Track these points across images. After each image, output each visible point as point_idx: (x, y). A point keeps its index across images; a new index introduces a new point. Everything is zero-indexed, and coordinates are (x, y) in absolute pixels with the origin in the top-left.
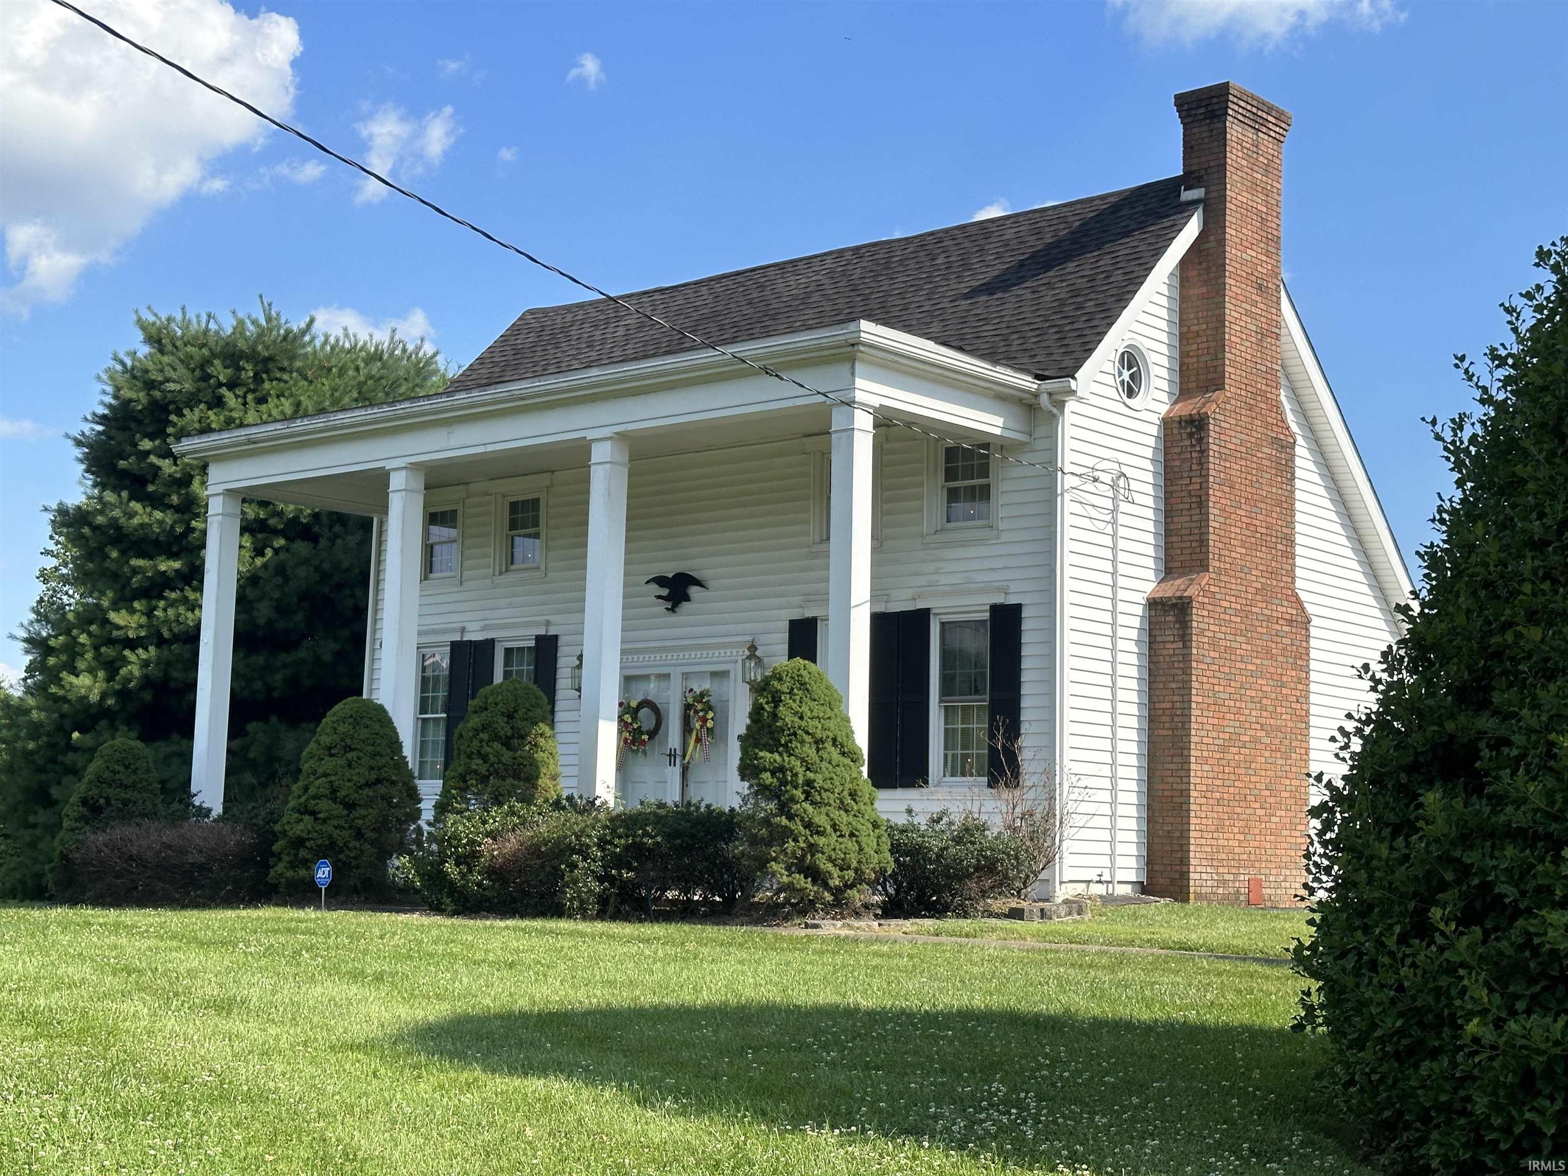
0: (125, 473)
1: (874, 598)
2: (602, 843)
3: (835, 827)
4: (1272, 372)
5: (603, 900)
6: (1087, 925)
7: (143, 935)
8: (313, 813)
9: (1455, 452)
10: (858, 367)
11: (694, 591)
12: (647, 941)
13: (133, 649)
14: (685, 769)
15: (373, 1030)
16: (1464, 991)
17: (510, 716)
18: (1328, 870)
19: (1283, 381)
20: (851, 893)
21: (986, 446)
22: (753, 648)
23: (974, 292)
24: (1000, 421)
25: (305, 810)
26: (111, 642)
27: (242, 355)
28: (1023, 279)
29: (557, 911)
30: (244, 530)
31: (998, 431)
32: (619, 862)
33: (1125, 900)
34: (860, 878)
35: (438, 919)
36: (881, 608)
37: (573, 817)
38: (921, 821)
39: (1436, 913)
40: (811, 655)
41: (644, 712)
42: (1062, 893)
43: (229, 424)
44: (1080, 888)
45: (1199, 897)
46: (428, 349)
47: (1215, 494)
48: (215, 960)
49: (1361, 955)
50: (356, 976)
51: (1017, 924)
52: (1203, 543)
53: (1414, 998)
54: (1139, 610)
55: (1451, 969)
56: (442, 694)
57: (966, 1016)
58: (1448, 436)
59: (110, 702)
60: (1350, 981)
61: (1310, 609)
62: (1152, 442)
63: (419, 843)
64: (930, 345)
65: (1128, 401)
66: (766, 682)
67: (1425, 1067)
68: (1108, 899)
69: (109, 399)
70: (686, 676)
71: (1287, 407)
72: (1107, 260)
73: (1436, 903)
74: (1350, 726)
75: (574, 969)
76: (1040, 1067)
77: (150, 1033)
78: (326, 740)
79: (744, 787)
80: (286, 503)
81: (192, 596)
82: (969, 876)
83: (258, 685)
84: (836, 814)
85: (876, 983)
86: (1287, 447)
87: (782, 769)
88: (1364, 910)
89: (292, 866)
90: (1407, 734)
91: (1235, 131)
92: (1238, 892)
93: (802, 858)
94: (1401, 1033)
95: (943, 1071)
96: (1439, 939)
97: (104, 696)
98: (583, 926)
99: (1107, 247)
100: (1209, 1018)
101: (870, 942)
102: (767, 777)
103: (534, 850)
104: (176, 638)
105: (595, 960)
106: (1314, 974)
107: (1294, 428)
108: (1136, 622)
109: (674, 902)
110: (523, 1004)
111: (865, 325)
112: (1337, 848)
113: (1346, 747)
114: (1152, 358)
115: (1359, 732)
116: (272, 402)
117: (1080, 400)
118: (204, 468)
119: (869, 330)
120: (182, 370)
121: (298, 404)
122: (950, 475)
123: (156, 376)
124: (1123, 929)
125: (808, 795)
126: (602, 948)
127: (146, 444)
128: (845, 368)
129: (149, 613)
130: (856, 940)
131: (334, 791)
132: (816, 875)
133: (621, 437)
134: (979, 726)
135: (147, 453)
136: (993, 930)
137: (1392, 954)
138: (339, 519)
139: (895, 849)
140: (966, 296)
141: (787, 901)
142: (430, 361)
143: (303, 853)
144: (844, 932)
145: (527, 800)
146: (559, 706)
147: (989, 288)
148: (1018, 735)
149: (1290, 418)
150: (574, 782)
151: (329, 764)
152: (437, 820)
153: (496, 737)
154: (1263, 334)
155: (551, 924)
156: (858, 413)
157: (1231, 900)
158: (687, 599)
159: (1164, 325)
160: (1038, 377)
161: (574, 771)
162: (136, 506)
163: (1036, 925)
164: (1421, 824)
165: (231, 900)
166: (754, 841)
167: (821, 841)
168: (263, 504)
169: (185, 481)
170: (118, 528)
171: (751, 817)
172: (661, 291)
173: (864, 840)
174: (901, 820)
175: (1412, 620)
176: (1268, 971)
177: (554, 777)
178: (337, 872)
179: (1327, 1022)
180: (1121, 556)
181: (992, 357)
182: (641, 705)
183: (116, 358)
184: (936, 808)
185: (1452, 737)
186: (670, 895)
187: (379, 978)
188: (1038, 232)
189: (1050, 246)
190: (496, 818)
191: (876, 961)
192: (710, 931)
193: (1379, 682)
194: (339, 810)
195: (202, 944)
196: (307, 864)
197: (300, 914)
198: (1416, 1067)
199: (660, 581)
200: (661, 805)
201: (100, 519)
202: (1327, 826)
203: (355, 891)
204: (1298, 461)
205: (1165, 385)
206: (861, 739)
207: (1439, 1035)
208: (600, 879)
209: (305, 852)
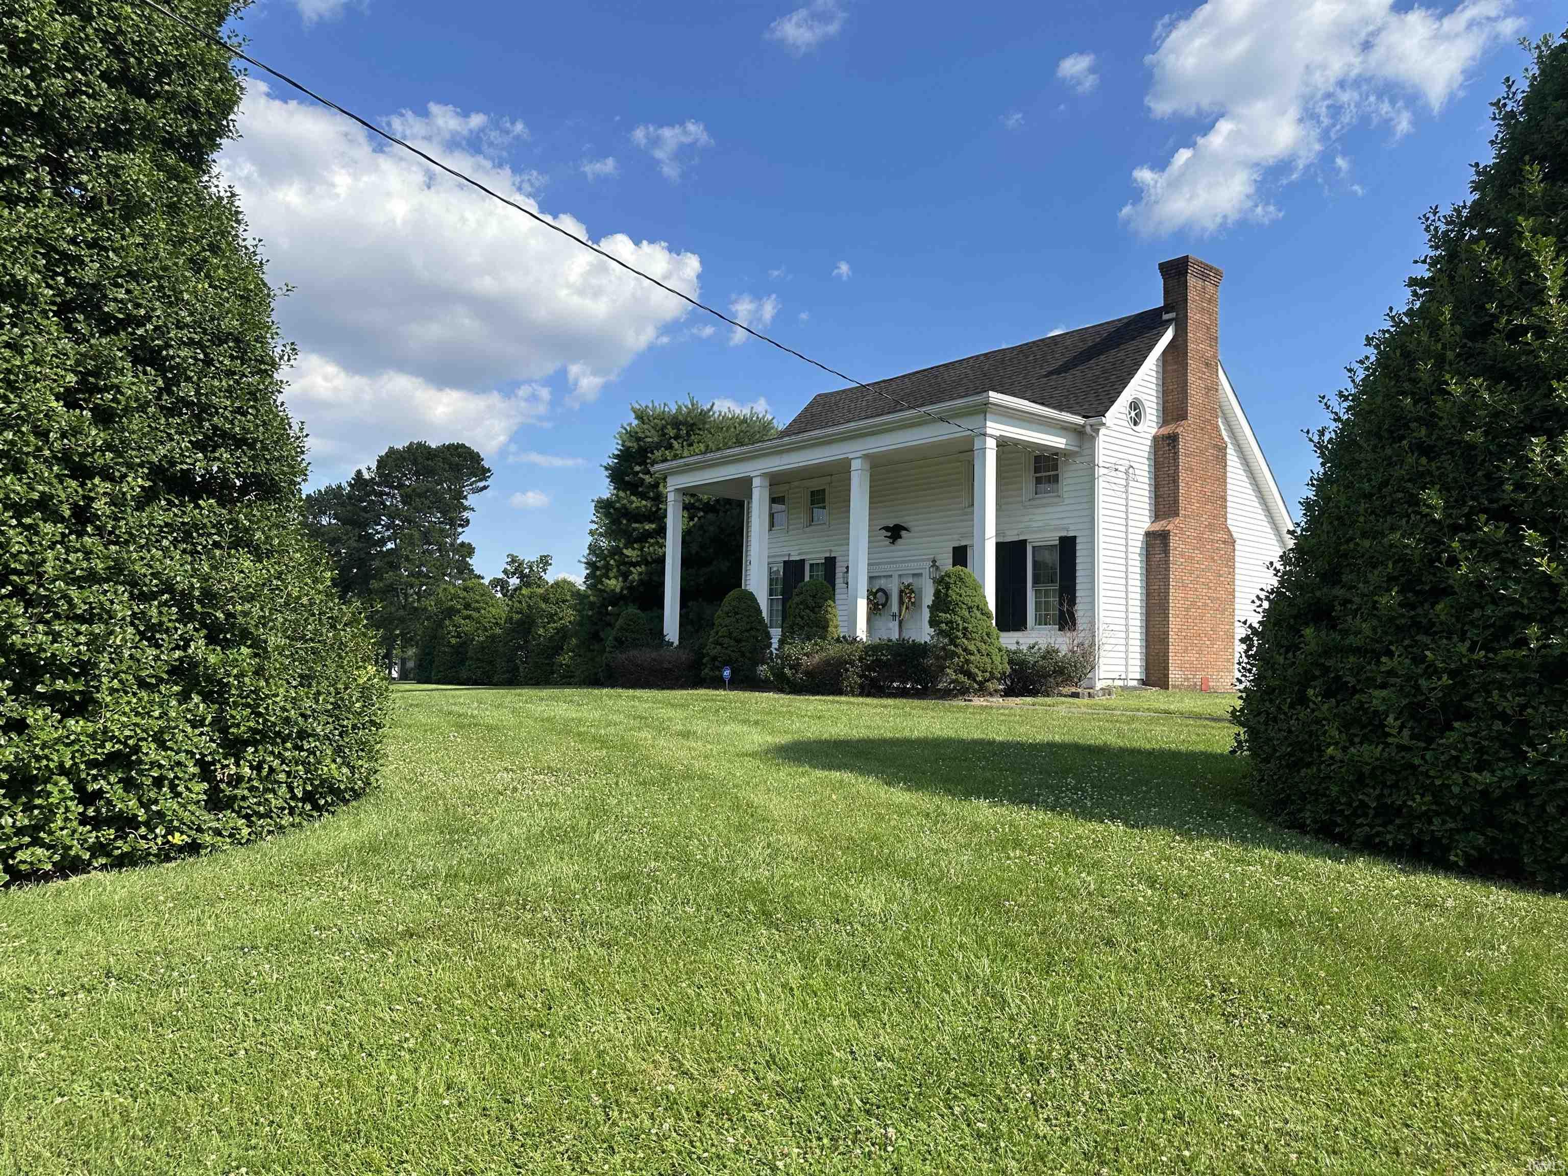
0: (628, 483)
1: (997, 535)
2: (861, 659)
3: (979, 651)
4: (1214, 409)
5: (862, 687)
6: (1114, 700)
7: (646, 701)
8: (721, 644)
9: (1320, 446)
10: (988, 416)
12: (885, 707)
13: (635, 567)
14: (900, 623)
15: (756, 748)
16: (1325, 733)
17: (814, 597)
18: (1250, 671)
19: (1220, 414)
20: (988, 684)
21: (1057, 454)
22: (934, 561)
23: (1051, 373)
24: (1064, 441)
25: (717, 643)
26: (625, 563)
27: (681, 423)
28: (1076, 366)
29: (840, 692)
30: (684, 508)
31: (1063, 446)
32: (869, 668)
33: (1134, 688)
34: (992, 677)
35: (782, 695)
36: (1001, 540)
37: (847, 646)
38: (1024, 648)
39: (1310, 692)
40: (965, 565)
41: (880, 594)
42: (1099, 685)
43: (675, 457)
44: (1110, 682)
45: (1174, 686)
46: (769, 417)
47: (1182, 475)
48: (679, 714)
49: (1268, 714)
50: (745, 722)
51: (1076, 700)
52: (1176, 501)
53: (1297, 736)
54: (1141, 538)
55: (1318, 722)
56: (780, 587)
57: (1051, 745)
58: (1316, 438)
59: (625, 592)
60: (1263, 728)
61: (1235, 535)
62: (1147, 449)
63: (772, 660)
64: (1026, 402)
65: (1135, 428)
66: (942, 578)
67: (1303, 772)
68: (1124, 688)
69: (620, 447)
70: (900, 576)
71: (1222, 427)
72: (1122, 353)
73: (1311, 687)
74: (1262, 595)
75: (850, 719)
76: (1093, 771)
77: (653, 746)
78: (725, 609)
79: (932, 631)
80: (703, 494)
81: (661, 541)
82: (1050, 676)
83: (692, 583)
84: (979, 644)
85: (1003, 728)
86: (1223, 449)
87: (951, 622)
88: (1270, 691)
89: (712, 670)
90: (1294, 599)
91: (1192, 281)
92: (1195, 684)
93: (963, 667)
94: (1290, 755)
95: (1041, 773)
96: (1311, 705)
97: (622, 589)
98: (852, 699)
99: (1122, 347)
100: (1183, 748)
101: (998, 708)
102: (943, 626)
103: (827, 662)
104: (654, 561)
105: (860, 716)
106: (1242, 724)
107: (1226, 439)
108: (1139, 544)
109: (898, 688)
110: (826, 736)
111: (991, 393)
112: (1255, 659)
113: (1260, 606)
114: (1146, 404)
115: (1267, 598)
116: (695, 445)
117: (1108, 428)
118: (665, 479)
119: (994, 397)
120: (653, 431)
121: (707, 446)
122: (1037, 470)
123: (640, 435)
124: (1133, 703)
125: (964, 634)
126: (865, 710)
127: (637, 468)
128: (982, 416)
129: (641, 549)
130: (991, 708)
131: (730, 633)
132: (970, 675)
133: (866, 457)
134: (1054, 600)
135: (638, 473)
136: (1063, 703)
137: (1285, 714)
138: (728, 502)
139: (1011, 662)
140: (1046, 376)
141: (955, 688)
142: (770, 422)
143: (717, 663)
144: (985, 704)
145: (824, 638)
146: (837, 591)
147: (1057, 372)
148: (1075, 604)
149: (1224, 434)
150: (845, 629)
151: (727, 621)
152: (780, 647)
153: (808, 607)
154: (1208, 389)
155: (837, 698)
156: (988, 439)
157: (1192, 688)
158: (900, 537)
159: (1154, 387)
160: (1084, 417)
161: (846, 624)
162: (633, 498)
163: (1086, 701)
164: (1302, 645)
165: (683, 687)
166: (938, 658)
167: (972, 658)
168: (693, 495)
169: (656, 485)
170: (626, 509)
171: (935, 646)
172: (884, 381)
173: (994, 657)
174: (1014, 647)
175: (1296, 538)
176: (1213, 724)
177: (836, 627)
178: (733, 672)
179: (1249, 749)
180: (1130, 510)
181: (1060, 408)
182: (878, 591)
183: (623, 427)
184: (1032, 642)
185: (1319, 599)
186: (895, 685)
187: (756, 723)
188: (1083, 341)
189: (1091, 347)
190: (808, 647)
191: (1003, 718)
192: (916, 702)
193: (1279, 571)
194: (732, 643)
195: (672, 706)
196: (720, 669)
197: (717, 692)
198: (1299, 771)
199: (887, 529)
200: (890, 640)
201: (618, 505)
202: (1250, 647)
203: (742, 682)
204: (1228, 457)
205: (1154, 418)
206: (992, 606)
207: (1311, 757)
208: (861, 677)
209: (718, 663)
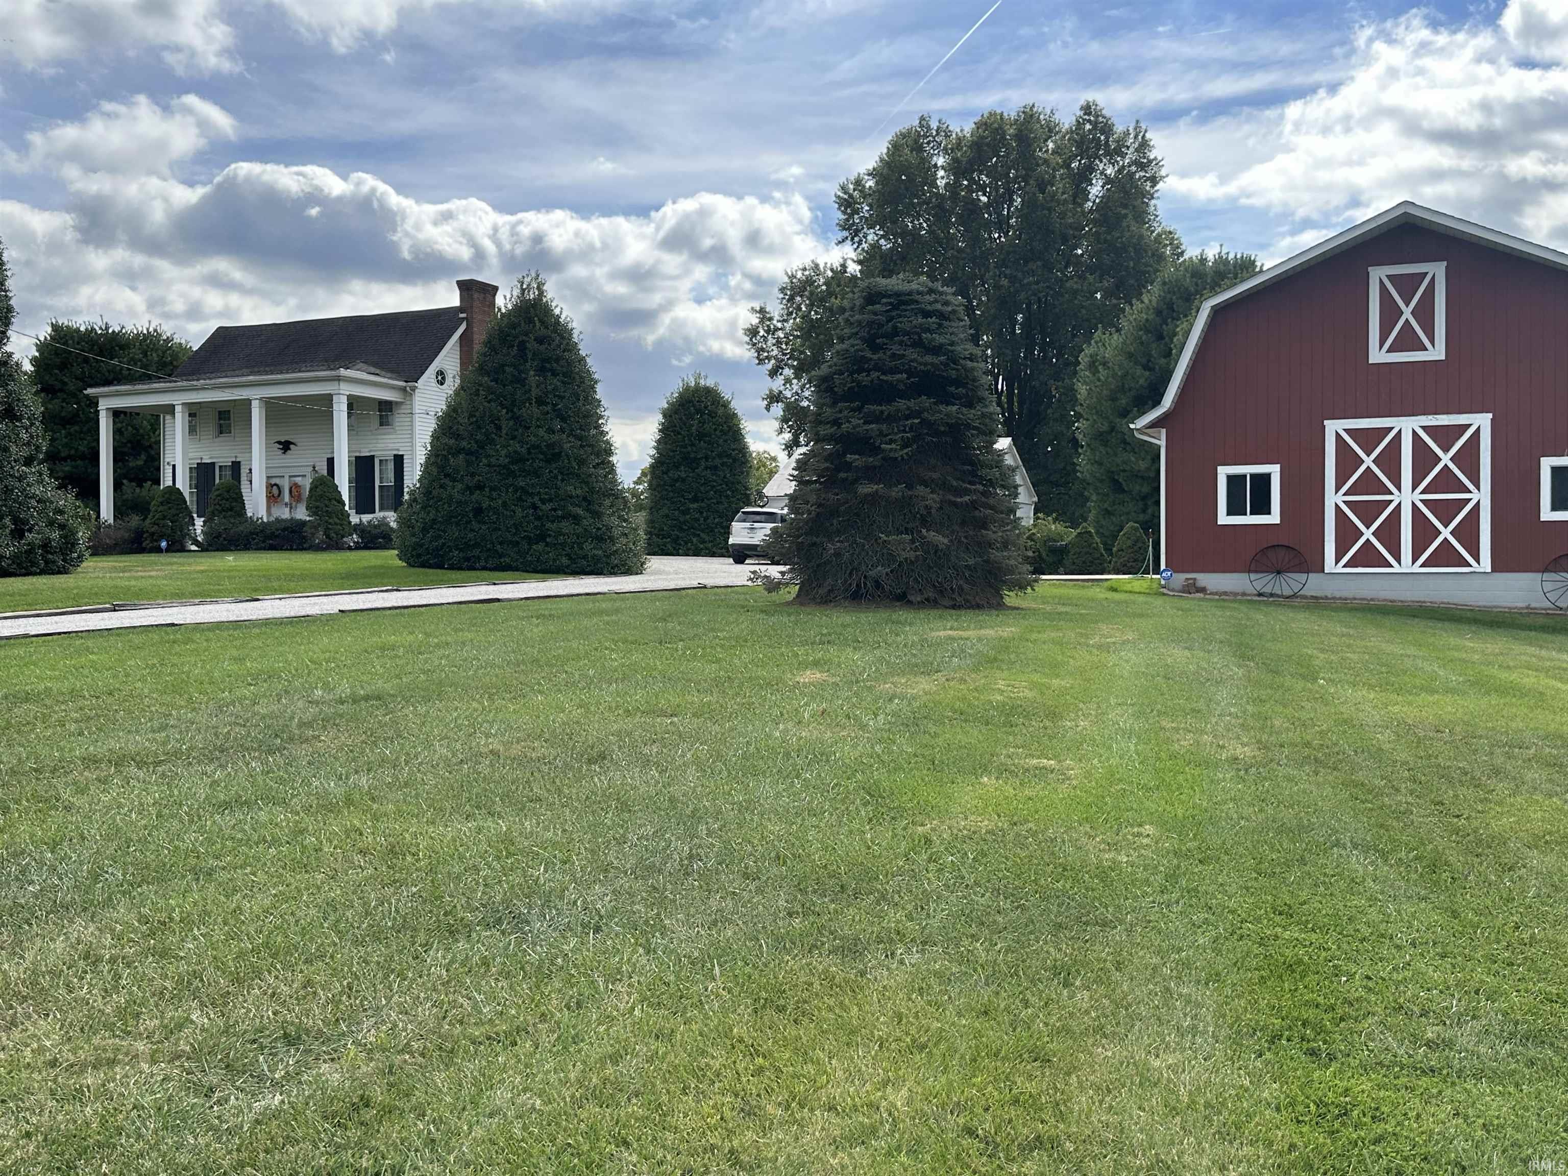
1: (349, 453)
2: (263, 531)
3: (335, 523)
8: (158, 524)
10: (340, 382)
11: (292, 446)
14: (291, 508)
17: (228, 492)
21: (391, 403)
22: (314, 467)
24: (392, 395)
25: (155, 524)
31: (392, 399)
36: (353, 456)
37: (254, 524)
38: (372, 522)
41: (275, 488)
43: (106, 385)
56: (195, 482)
65: (441, 387)
70: (290, 476)
78: (161, 500)
79: (308, 513)
80: (127, 412)
84: (335, 520)
87: (319, 508)
89: (151, 542)
91: (476, 295)
93: (325, 532)
102: (316, 510)
114: (449, 371)
117: (421, 388)
118: (97, 400)
119: (344, 371)
122: (377, 412)
125: (327, 514)
128: (336, 382)
131: (165, 517)
132: (330, 538)
133: (263, 398)
134: (392, 493)
139: (355, 530)
146: (243, 486)
150: (252, 513)
151: (162, 508)
156: (341, 397)
158: (290, 449)
159: (454, 359)
160: (406, 382)
161: (251, 509)
166: (311, 528)
167: (331, 527)
168: (121, 414)
171: (309, 522)
173: (345, 527)
177: (246, 512)
178: (168, 543)
182: (273, 486)
194: (167, 523)
196: (159, 540)
199: (279, 443)
200: (283, 520)
209: (156, 537)
